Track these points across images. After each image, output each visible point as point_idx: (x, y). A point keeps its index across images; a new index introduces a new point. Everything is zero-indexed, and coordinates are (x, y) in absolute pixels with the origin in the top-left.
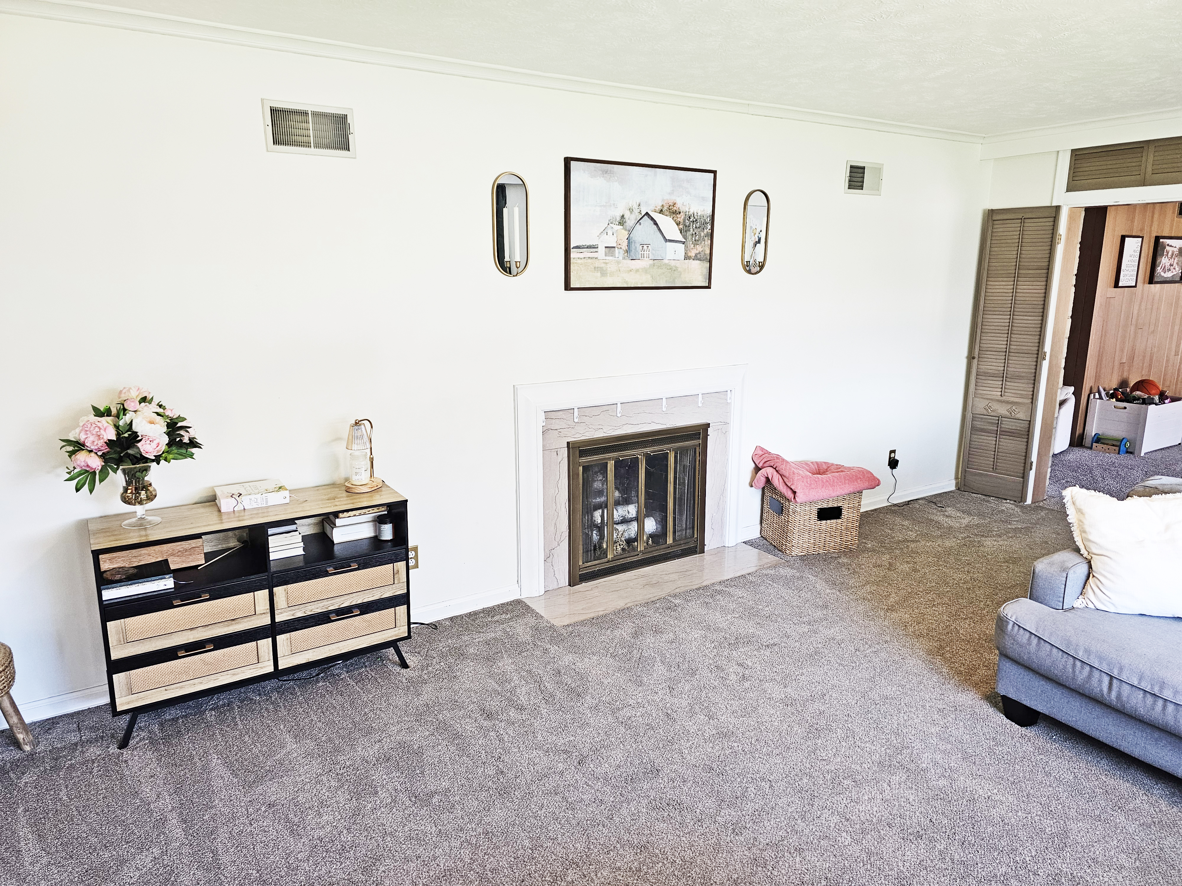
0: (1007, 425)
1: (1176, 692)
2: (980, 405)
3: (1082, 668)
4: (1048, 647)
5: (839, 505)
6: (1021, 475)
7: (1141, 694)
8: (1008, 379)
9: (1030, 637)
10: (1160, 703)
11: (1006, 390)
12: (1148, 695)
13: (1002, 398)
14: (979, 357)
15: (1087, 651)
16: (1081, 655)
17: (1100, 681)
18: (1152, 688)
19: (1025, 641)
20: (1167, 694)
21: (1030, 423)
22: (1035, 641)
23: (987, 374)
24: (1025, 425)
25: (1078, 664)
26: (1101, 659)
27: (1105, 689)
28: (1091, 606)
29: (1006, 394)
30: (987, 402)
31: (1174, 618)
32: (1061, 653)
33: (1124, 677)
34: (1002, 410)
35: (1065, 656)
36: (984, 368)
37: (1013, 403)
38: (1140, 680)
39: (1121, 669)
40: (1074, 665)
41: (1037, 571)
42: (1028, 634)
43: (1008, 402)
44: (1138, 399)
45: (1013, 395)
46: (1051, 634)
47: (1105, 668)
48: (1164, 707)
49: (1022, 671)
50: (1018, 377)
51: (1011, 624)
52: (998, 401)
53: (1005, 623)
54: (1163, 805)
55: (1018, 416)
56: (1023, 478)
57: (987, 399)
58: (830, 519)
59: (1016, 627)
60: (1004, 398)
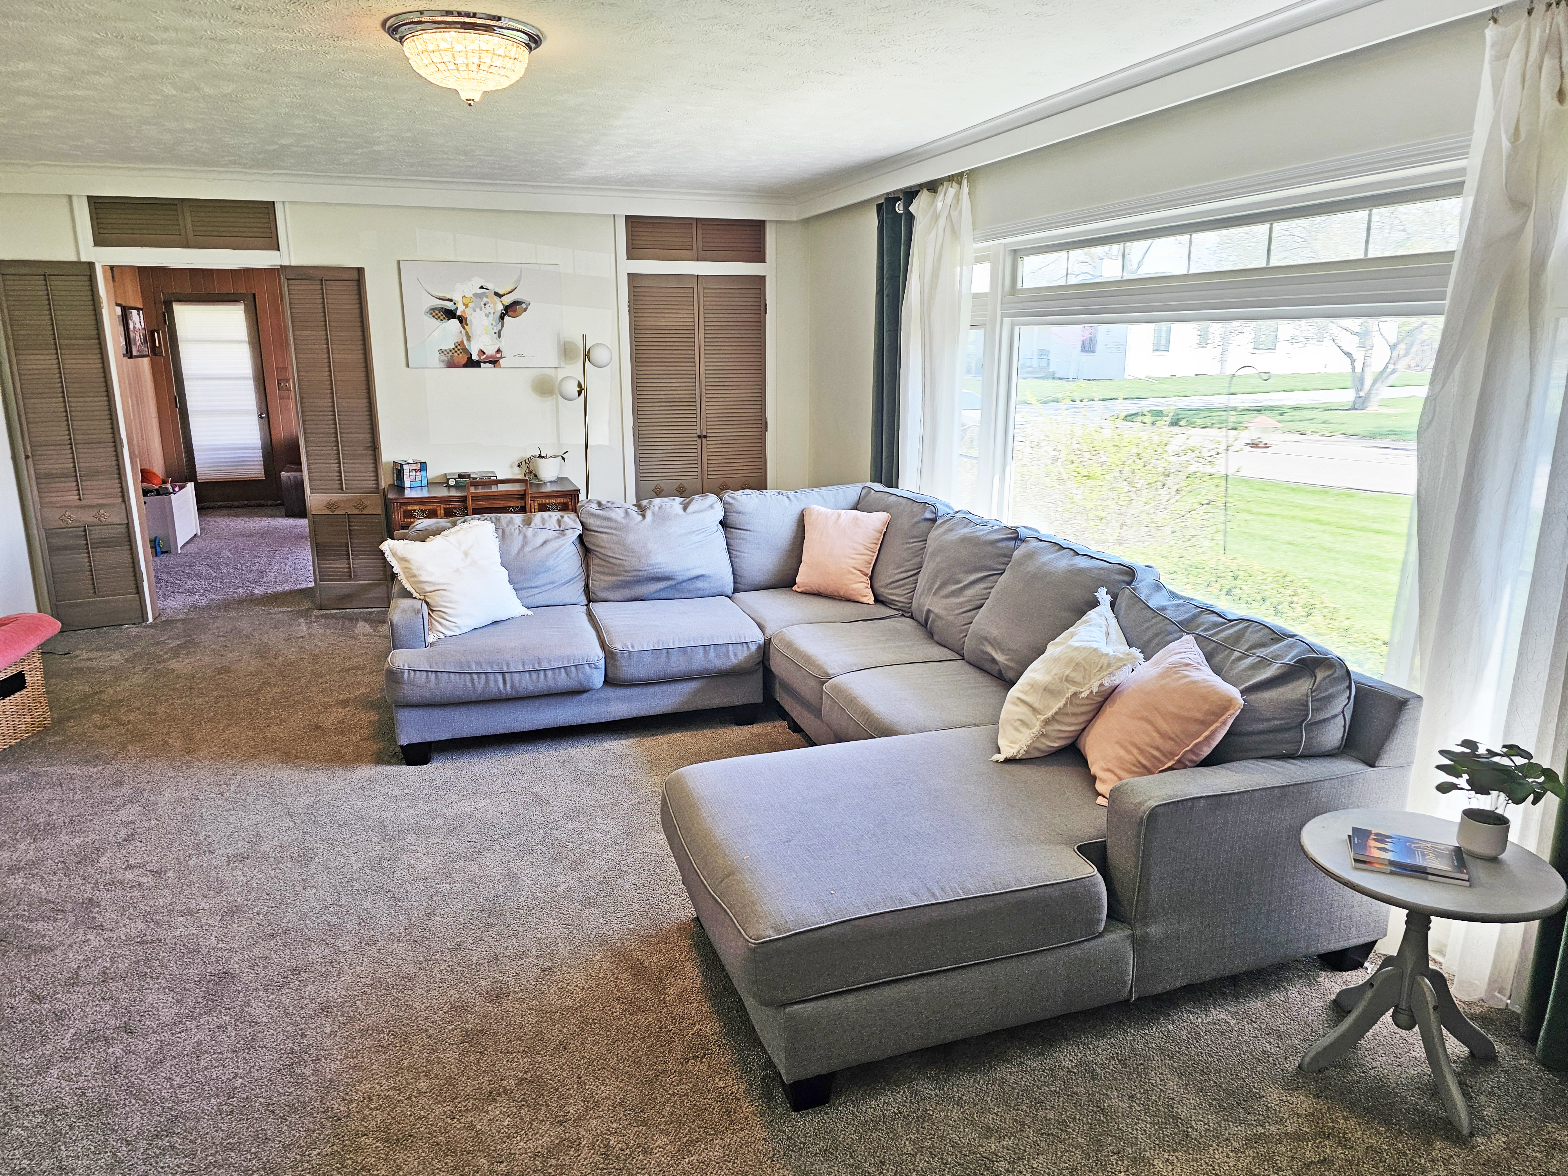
0: (96, 534)
1: (549, 661)
2: (54, 516)
3: (479, 678)
4: (446, 675)
5: (20, 669)
6: (134, 591)
7: (527, 675)
8: (84, 478)
9: (427, 675)
10: (542, 673)
11: (85, 492)
12: (533, 673)
13: (81, 503)
14: (33, 456)
15: (478, 663)
16: (474, 668)
17: (496, 681)
18: (533, 666)
19: (424, 681)
20: (545, 666)
21: (129, 526)
22: (432, 676)
23: (51, 476)
24: (123, 529)
25: (475, 676)
26: (491, 664)
27: (501, 686)
28: (442, 636)
29: (85, 496)
30: (61, 512)
31: (493, 623)
32: (458, 675)
33: (513, 669)
34: (87, 517)
35: (463, 675)
36: (46, 467)
37: (101, 506)
38: (524, 665)
39: (508, 665)
40: (472, 679)
41: (395, 622)
42: (425, 673)
43: (91, 507)
44: (151, 491)
45: (97, 496)
46: (444, 664)
47: (496, 669)
48: (546, 675)
49: (420, 712)
50: (94, 474)
51: (406, 671)
52: (77, 507)
53: (399, 675)
54: (553, 752)
55: (110, 520)
56: (138, 593)
57: (61, 507)
58: (13, 693)
59: (412, 673)
60: (83, 503)
